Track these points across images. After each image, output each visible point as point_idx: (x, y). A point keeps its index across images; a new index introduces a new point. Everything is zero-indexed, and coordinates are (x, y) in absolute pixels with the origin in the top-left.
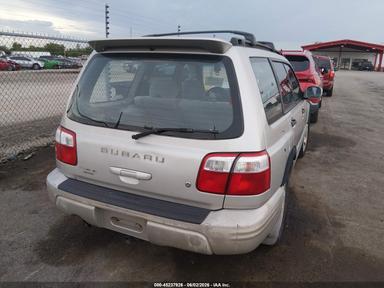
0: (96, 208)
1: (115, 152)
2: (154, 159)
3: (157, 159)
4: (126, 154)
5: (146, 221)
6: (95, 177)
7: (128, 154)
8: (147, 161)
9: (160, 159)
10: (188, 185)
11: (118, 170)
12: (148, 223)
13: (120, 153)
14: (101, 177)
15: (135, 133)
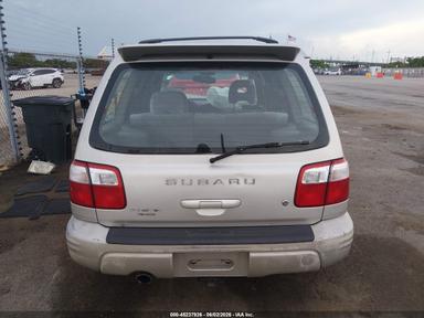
0: (174, 254)
1: (187, 182)
2: (242, 181)
3: (245, 180)
4: (203, 181)
5: (248, 253)
6: (158, 217)
7: (207, 182)
8: (234, 185)
9: (250, 181)
10: (285, 204)
11: (196, 203)
12: (251, 255)
13: (195, 182)
14: (167, 216)
15: (214, 156)
